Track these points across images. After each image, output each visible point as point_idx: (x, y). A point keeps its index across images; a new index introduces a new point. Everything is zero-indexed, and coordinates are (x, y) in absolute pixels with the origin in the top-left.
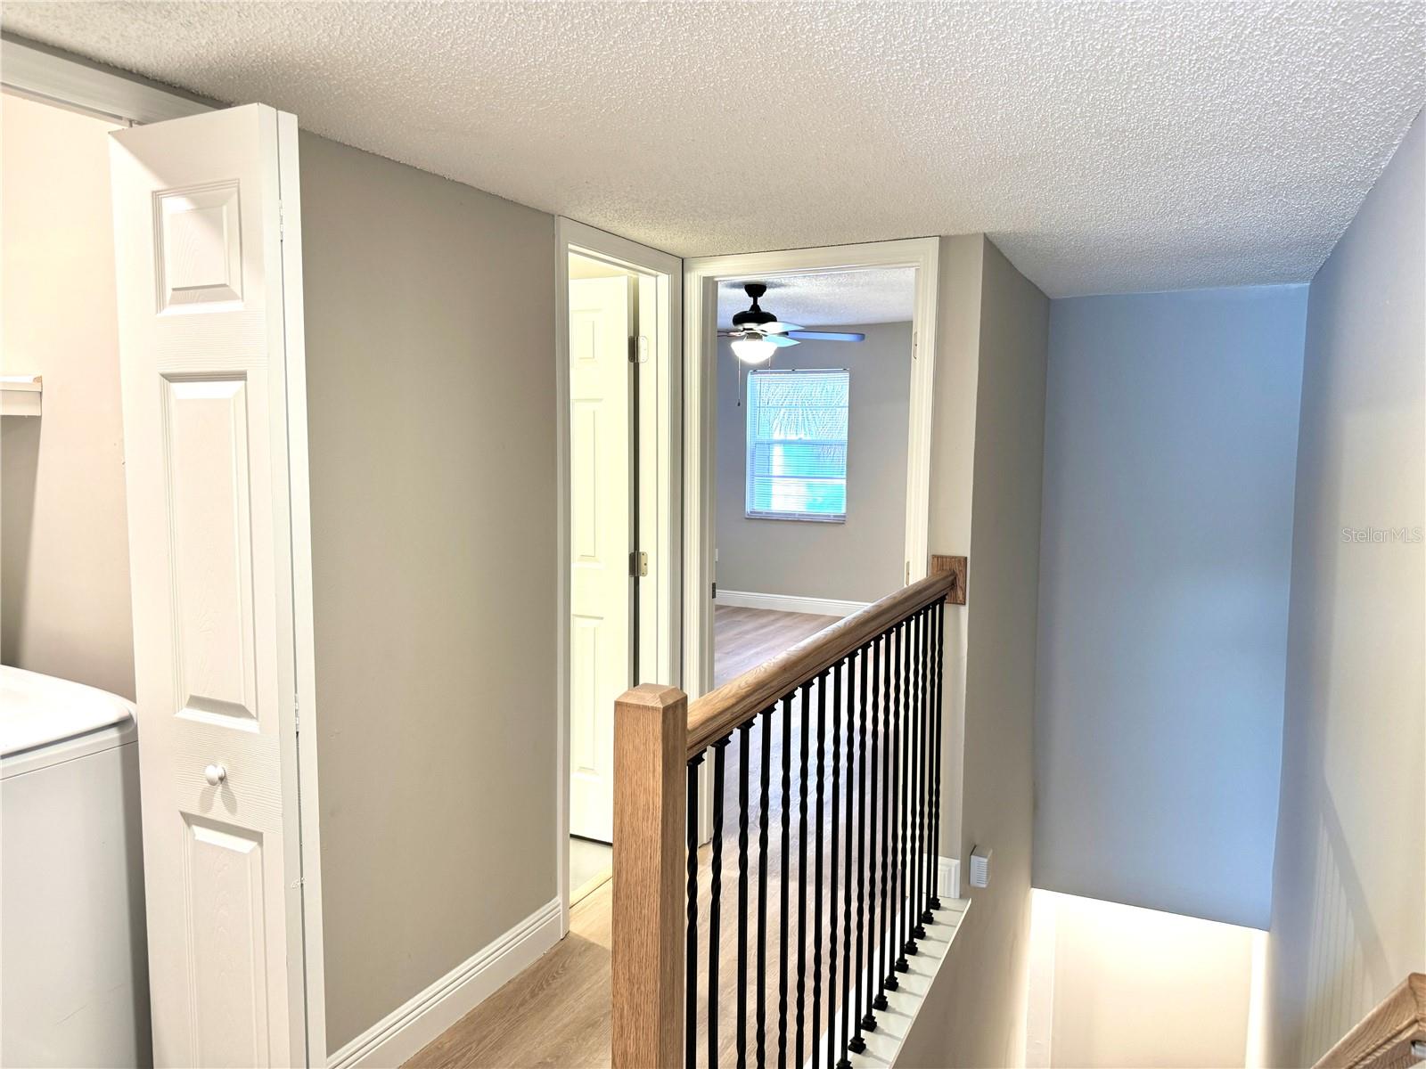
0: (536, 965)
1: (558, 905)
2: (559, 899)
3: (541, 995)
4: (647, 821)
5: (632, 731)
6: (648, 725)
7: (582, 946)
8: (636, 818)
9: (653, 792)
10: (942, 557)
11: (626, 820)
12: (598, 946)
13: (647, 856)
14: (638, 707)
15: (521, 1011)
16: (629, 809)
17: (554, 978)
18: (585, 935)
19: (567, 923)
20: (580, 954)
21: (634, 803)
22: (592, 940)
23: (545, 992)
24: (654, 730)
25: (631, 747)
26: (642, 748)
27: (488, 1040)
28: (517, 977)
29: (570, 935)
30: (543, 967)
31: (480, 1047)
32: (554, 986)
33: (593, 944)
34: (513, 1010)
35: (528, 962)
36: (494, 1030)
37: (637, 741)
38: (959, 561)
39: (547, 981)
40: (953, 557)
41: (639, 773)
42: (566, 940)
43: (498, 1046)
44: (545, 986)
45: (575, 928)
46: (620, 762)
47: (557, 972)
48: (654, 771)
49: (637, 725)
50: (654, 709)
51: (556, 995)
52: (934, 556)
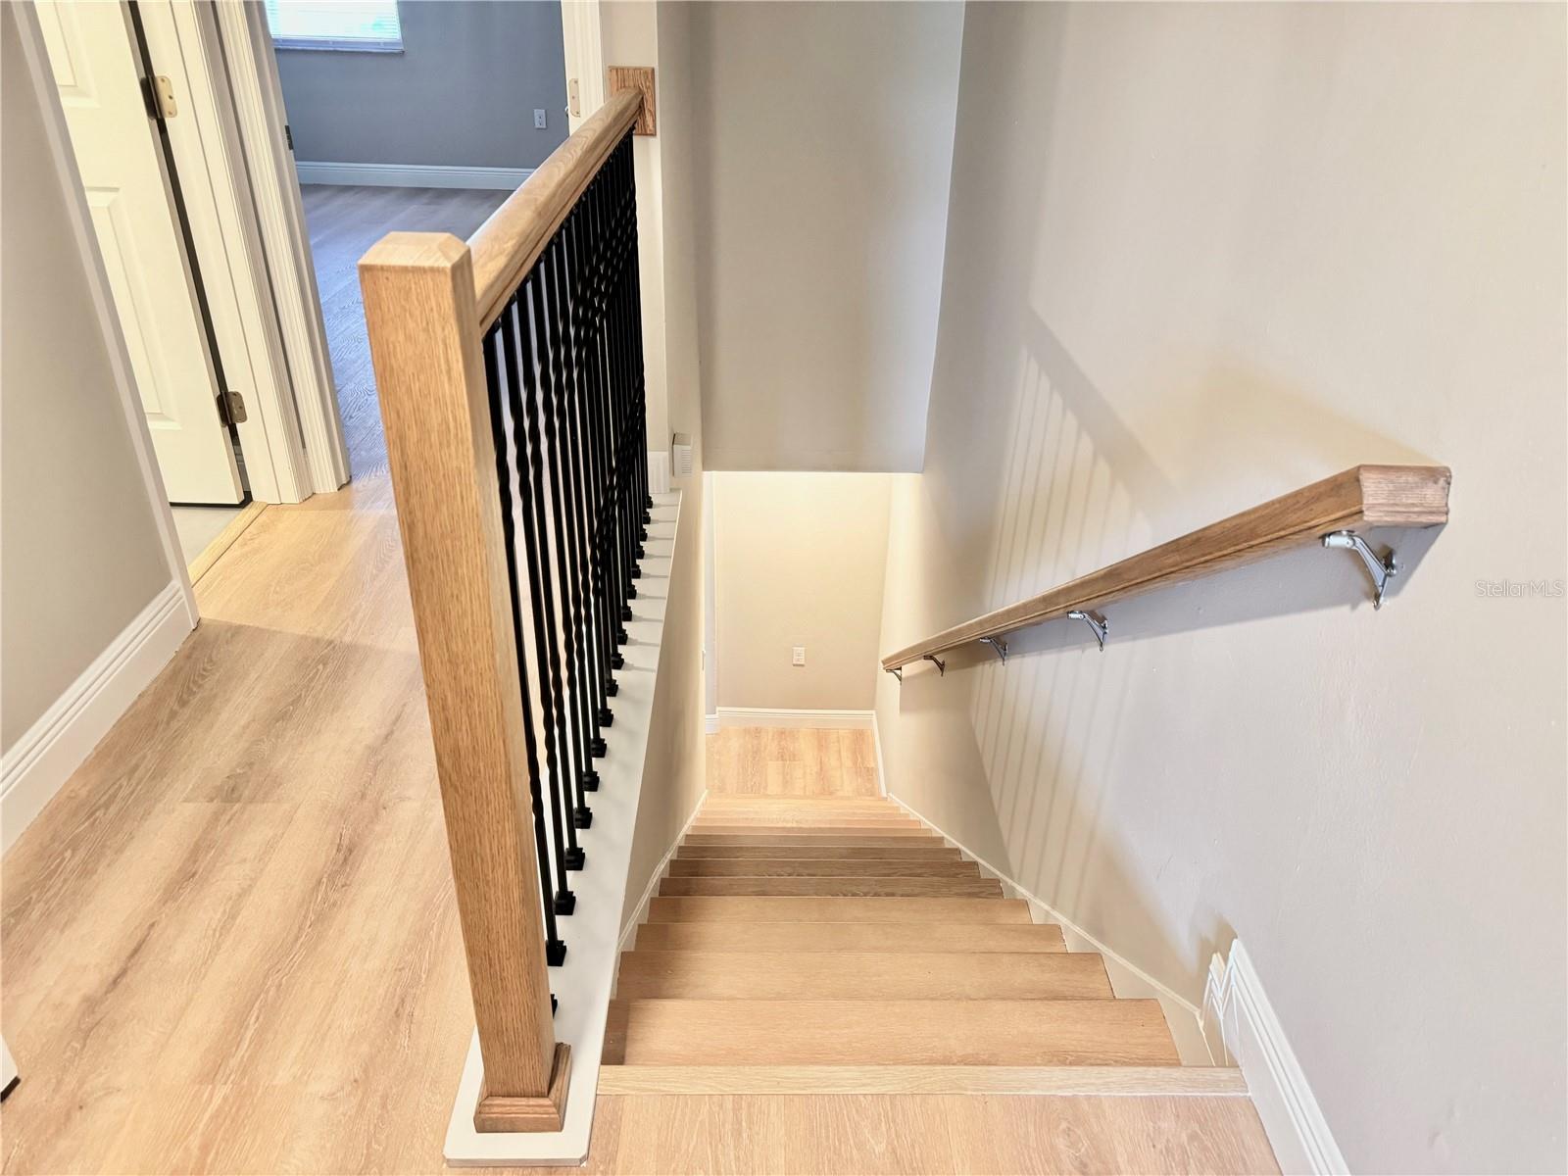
0: (171, 667)
1: (178, 591)
2: (176, 583)
3: (194, 701)
4: (449, 446)
5: (398, 310)
6: (428, 297)
7: (227, 631)
8: (427, 445)
9: (453, 404)
10: (623, 69)
11: (411, 450)
12: (249, 627)
13: (455, 496)
14: (405, 270)
15: (175, 725)
16: (413, 435)
17: (203, 677)
18: (224, 619)
19: (194, 610)
20: (227, 642)
21: (422, 424)
22: (237, 622)
23: (198, 696)
24: (439, 305)
25: (401, 338)
26: (422, 337)
27: (141, 770)
28: (149, 688)
29: (202, 621)
30: (181, 668)
31: (134, 782)
32: (207, 686)
33: (241, 627)
34: (160, 728)
35: (160, 665)
36: (144, 757)
37: (411, 325)
38: (646, 73)
39: (195, 682)
40: (635, 69)
41: (422, 377)
42: (200, 631)
43: (158, 774)
44: (195, 689)
45: (207, 613)
46: (385, 365)
47: (204, 670)
48: (449, 372)
49: (406, 300)
50: (434, 271)
51: (215, 696)
52: (611, 68)
